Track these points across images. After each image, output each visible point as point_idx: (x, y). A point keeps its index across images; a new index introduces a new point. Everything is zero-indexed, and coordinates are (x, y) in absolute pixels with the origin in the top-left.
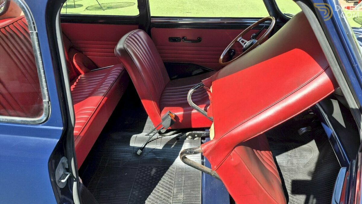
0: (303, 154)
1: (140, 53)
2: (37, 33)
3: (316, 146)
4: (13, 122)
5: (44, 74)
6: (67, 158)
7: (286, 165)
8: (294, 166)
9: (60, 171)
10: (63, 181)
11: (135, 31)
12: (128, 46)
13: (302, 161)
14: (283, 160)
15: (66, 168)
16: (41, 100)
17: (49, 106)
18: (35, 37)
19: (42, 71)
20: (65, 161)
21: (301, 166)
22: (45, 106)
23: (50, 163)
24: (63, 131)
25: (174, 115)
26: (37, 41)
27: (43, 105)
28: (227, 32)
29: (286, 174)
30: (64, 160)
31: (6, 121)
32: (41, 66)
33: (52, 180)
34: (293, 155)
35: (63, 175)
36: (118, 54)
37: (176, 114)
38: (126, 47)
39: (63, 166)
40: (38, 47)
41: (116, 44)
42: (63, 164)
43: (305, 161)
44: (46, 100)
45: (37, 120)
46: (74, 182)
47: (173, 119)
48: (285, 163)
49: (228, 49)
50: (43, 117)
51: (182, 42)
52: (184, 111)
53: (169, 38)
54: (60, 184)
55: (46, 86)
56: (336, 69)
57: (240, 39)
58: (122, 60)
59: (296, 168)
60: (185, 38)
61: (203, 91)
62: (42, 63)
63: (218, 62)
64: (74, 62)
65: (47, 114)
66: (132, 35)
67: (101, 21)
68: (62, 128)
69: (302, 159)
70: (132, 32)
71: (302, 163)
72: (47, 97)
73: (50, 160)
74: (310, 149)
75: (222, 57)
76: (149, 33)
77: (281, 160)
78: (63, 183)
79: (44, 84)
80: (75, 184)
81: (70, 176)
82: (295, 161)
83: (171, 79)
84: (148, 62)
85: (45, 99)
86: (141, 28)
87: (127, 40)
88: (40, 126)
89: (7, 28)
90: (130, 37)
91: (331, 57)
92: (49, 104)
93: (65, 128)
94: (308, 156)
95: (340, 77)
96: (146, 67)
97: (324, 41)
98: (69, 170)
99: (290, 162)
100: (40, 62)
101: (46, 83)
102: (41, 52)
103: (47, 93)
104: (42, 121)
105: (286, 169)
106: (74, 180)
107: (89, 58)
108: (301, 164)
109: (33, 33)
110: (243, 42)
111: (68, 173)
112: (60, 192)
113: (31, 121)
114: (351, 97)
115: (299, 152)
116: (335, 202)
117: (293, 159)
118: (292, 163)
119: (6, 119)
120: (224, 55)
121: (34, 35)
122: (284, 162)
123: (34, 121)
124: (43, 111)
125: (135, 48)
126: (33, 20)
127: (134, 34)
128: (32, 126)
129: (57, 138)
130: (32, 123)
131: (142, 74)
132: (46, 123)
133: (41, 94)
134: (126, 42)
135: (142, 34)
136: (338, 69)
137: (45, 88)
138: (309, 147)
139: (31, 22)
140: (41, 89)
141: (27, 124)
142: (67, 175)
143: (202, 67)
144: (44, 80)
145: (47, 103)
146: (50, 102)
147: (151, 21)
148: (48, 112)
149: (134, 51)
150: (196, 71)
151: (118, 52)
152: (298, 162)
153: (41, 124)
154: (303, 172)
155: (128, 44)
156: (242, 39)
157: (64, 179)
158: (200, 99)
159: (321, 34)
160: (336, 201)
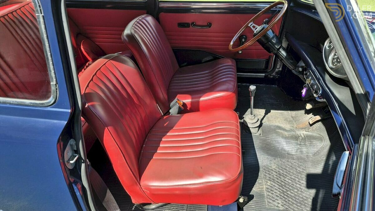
0: (314, 143)
1: (148, 39)
2: (43, 16)
3: (327, 135)
4: (22, 104)
5: (51, 57)
6: (75, 140)
7: (296, 154)
8: (303, 154)
9: (68, 153)
10: (72, 162)
11: (143, 16)
12: (135, 32)
13: (312, 150)
14: (292, 148)
15: (75, 150)
16: (49, 83)
17: (57, 89)
18: (42, 20)
19: (49, 54)
20: (74, 143)
21: (310, 154)
22: (53, 88)
23: (59, 144)
24: (71, 113)
25: (182, 102)
26: (43, 24)
27: (50, 88)
28: (238, 17)
29: (294, 162)
30: (72, 142)
31: (16, 103)
32: (48, 49)
33: (61, 161)
34: (304, 144)
35: (71, 156)
36: (125, 40)
37: (184, 101)
38: (133, 32)
39: (72, 147)
40: (45, 30)
41: (123, 30)
42: (71, 145)
43: (315, 150)
44: (53, 83)
45: (45, 103)
46: (82, 164)
47: (181, 106)
48: (294, 152)
49: (239, 35)
50: (51, 100)
51: (191, 28)
52: (192, 99)
53: (178, 23)
54: (69, 164)
55: (53, 69)
56: (341, 52)
57: (251, 25)
58: (130, 46)
59: (305, 156)
60: (195, 23)
61: (212, 79)
62: (48, 46)
63: (228, 49)
64: (82, 48)
65: (55, 97)
66: (140, 20)
67: (109, 6)
68: (70, 111)
69: (312, 148)
70: (140, 18)
71: (312, 151)
72: (54, 80)
73: (59, 141)
74: (320, 138)
75: (232, 43)
76: (157, 18)
77: (290, 148)
78: (72, 164)
79: (51, 67)
80: (83, 166)
81: (78, 158)
82: (304, 150)
83: (180, 67)
84: (156, 48)
85: (53, 81)
86: (149, 13)
87: (134, 25)
88: (48, 108)
89: (14, 13)
90: (137, 22)
91: (336, 40)
92: (56, 86)
93: (72, 110)
94: (318, 145)
95: (345, 61)
96: (154, 53)
97: (329, 23)
98: (77, 152)
99: (299, 151)
100: (47, 45)
101: (53, 66)
102: (48, 35)
103: (54, 75)
104: (51, 104)
105: (295, 157)
106: (83, 161)
107: (97, 44)
108: (310, 153)
109: (39, 16)
110: (254, 27)
111: (76, 155)
112: (68, 172)
113: (40, 103)
114: (356, 81)
115: (309, 141)
116: (336, 185)
117: (303, 147)
118: (301, 152)
119: (15, 101)
120: (235, 41)
121: (40, 18)
122: (293, 150)
123: (42, 104)
124: (51, 93)
125: (143, 34)
126: (39, 3)
127: (141, 19)
128: (41, 108)
129: (65, 120)
130: (41, 106)
131: (150, 60)
132: (55, 105)
133: (49, 77)
134: (133, 27)
135: (150, 19)
136: (343, 52)
137: (53, 71)
138: (320, 136)
139: (38, 5)
140: (49, 72)
141: (36, 107)
142: (76, 156)
143: (213, 54)
144: (51, 63)
145: (55, 86)
146: (57, 85)
147: (160, 5)
148: (55, 94)
149: (141, 36)
150: (205, 58)
151: (125, 37)
152: (307, 150)
153: (50, 107)
154: (312, 161)
155: (135, 30)
156: (254, 25)
157: (72, 160)
158: (208, 87)
159: (326, 17)
160: (338, 184)
